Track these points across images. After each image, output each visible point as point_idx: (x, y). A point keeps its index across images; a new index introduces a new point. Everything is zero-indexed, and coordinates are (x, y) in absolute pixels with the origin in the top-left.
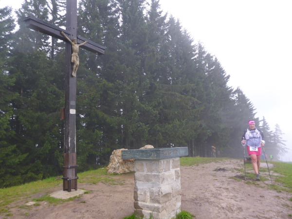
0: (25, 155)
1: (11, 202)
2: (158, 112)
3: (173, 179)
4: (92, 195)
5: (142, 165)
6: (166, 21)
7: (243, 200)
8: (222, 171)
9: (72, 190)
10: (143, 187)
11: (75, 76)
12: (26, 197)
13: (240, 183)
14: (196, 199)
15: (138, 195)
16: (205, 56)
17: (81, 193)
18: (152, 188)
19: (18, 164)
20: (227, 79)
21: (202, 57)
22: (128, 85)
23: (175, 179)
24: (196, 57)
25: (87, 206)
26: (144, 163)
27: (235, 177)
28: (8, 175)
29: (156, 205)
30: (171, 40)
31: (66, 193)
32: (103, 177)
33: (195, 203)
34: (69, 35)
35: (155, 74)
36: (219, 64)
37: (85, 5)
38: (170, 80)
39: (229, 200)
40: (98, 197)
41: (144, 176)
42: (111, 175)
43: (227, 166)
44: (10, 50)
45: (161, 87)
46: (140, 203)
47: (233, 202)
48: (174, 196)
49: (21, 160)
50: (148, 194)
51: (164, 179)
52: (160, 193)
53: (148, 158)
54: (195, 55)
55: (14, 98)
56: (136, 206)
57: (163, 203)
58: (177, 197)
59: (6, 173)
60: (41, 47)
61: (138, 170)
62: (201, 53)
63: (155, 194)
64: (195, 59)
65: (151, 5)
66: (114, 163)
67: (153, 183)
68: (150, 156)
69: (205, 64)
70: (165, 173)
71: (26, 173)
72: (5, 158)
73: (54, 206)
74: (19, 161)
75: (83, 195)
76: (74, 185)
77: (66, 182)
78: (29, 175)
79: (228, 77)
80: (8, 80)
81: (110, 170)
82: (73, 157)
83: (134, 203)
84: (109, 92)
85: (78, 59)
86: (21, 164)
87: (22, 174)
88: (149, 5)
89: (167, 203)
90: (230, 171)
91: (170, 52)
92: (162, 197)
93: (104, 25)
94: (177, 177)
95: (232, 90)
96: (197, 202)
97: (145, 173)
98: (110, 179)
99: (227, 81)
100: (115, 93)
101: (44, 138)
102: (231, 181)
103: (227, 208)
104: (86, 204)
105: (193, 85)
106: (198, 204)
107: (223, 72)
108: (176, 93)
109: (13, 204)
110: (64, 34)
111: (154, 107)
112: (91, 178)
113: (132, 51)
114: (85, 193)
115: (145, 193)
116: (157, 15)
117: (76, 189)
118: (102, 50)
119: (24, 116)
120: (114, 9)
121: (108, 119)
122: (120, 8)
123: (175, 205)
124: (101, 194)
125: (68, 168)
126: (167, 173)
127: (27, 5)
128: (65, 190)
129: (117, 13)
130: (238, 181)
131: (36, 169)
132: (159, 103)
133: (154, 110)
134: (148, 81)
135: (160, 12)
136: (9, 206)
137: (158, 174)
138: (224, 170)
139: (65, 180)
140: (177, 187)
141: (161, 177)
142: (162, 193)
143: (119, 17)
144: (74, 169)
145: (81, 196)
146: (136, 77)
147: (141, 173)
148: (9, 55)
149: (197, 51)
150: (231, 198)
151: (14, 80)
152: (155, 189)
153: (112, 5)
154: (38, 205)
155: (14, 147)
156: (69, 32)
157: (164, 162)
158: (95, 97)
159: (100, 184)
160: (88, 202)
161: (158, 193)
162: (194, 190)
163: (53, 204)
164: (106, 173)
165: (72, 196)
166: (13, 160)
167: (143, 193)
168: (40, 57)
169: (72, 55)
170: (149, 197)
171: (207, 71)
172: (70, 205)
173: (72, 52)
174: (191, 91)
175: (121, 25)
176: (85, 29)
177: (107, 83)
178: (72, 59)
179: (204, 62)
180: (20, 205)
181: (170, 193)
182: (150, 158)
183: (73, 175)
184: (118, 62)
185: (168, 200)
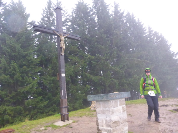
0: (47, 102)
1: (33, 128)
2: (123, 71)
3: (120, 112)
4: (77, 124)
5: (100, 104)
6: (124, 15)
7: (174, 125)
8: (165, 107)
9: (66, 120)
10: (101, 117)
11: (63, 55)
12: (41, 125)
13: (175, 114)
14: (142, 125)
15: (99, 122)
16: (153, 33)
17: (71, 122)
18: (106, 118)
19: (44, 107)
20: (170, 46)
21: (151, 34)
22: (104, 56)
23: (122, 112)
24: (147, 34)
25: (73, 130)
26: (101, 103)
27: (173, 110)
28: (39, 114)
29: (109, 128)
30: (128, 26)
31: (63, 122)
32: (87, 113)
33: (141, 128)
34: (58, 32)
35: (120, 48)
36: (163, 37)
37: (75, 13)
38: (131, 50)
39: (165, 125)
40: (80, 125)
41: (101, 111)
42: (93, 111)
43: (170, 103)
44: (37, 44)
45: (125, 56)
46: (100, 128)
47: (167, 126)
48: (122, 123)
49: (45, 105)
50: (104, 122)
51: (113, 112)
52: (111, 121)
53: (102, 100)
54: (146, 33)
55: (39, 70)
56: (98, 129)
57: (114, 127)
58: (125, 123)
59: (38, 112)
60: (53, 40)
61: (98, 107)
62: (150, 32)
63: (108, 122)
64: (146, 36)
65: (114, 7)
66: (94, 104)
67: (107, 115)
68: (103, 98)
69: (154, 38)
70: (114, 109)
71: (48, 112)
72: (37, 104)
73: (55, 129)
74: (44, 105)
75: (72, 123)
76: (67, 117)
77: (62, 116)
78: (50, 113)
79: (171, 45)
80: (35, 60)
81: (92, 109)
82: (65, 101)
83: (97, 127)
84: (93, 62)
85: (64, 45)
86: (45, 107)
87: (46, 113)
88: (113, 7)
89: (117, 127)
90: (171, 107)
91: (128, 34)
92: (113, 123)
93: (86, 23)
94: (124, 111)
95: (174, 53)
96: (142, 127)
97: (102, 109)
98: (91, 114)
99: (170, 47)
100: (96, 62)
101: (57, 91)
102: (169, 113)
103: (162, 130)
104: (72, 129)
105: (145, 52)
106: (143, 128)
107: (167, 42)
108: (135, 59)
109: (33, 129)
110: (55, 32)
111: (121, 68)
112: (80, 113)
113: (104, 36)
114: (73, 122)
115: (102, 121)
116: (119, 12)
117: (68, 120)
118: (79, 38)
119: (45, 80)
120: (92, 13)
121: (93, 78)
122: (95, 11)
123: (123, 129)
124: (83, 122)
125: (62, 108)
126: (115, 109)
127: (44, 18)
128: (62, 120)
129: (94, 15)
130: (174, 113)
131: (54, 109)
132: (124, 66)
133: (121, 70)
134: (115, 53)
135: (120, 10)
136: (31, 130)
137: (109, 109)
138: (166, 106)
139: (61, 115)
140: (124, 117)
141: (111, 111)
142: (112, 121)
143: (95, 17)
144: (66, 109)
145: (70, 124)
146: (108, 51)
147: (99, 109)
148: (36, 46)
149: (147, 31)
150: (167, 124)
151: (39, 60)
152: (108, 119)
153: (90, 11)
154: (46, 129)
155: (40, 97)
156: (58, 30)
157: (112, 102)
158: (84, 66)
159: (84, 117)
160: (74, 128)
161: (110, 121)
162: (142, 119)
163: (54, 129)
164: (90, 110)
165: (65, 124)
166: (41, 105)
167: (101, 121)
168: (52, 46)
169: (61, 43)
170: (105, 124)
171: (156, 42)
172: (64, 129)
173: (61, 42)
174: (145, 56)
175: (96, 21)
176: (76, 27)
177: (91, 57)
178: (61, 45)
179: (153, 37)
180: (37, 129)
181: (118, 121)
182: (103, 100)
183: (66, 112)
184: (96, 43)
185: (118, 126)
